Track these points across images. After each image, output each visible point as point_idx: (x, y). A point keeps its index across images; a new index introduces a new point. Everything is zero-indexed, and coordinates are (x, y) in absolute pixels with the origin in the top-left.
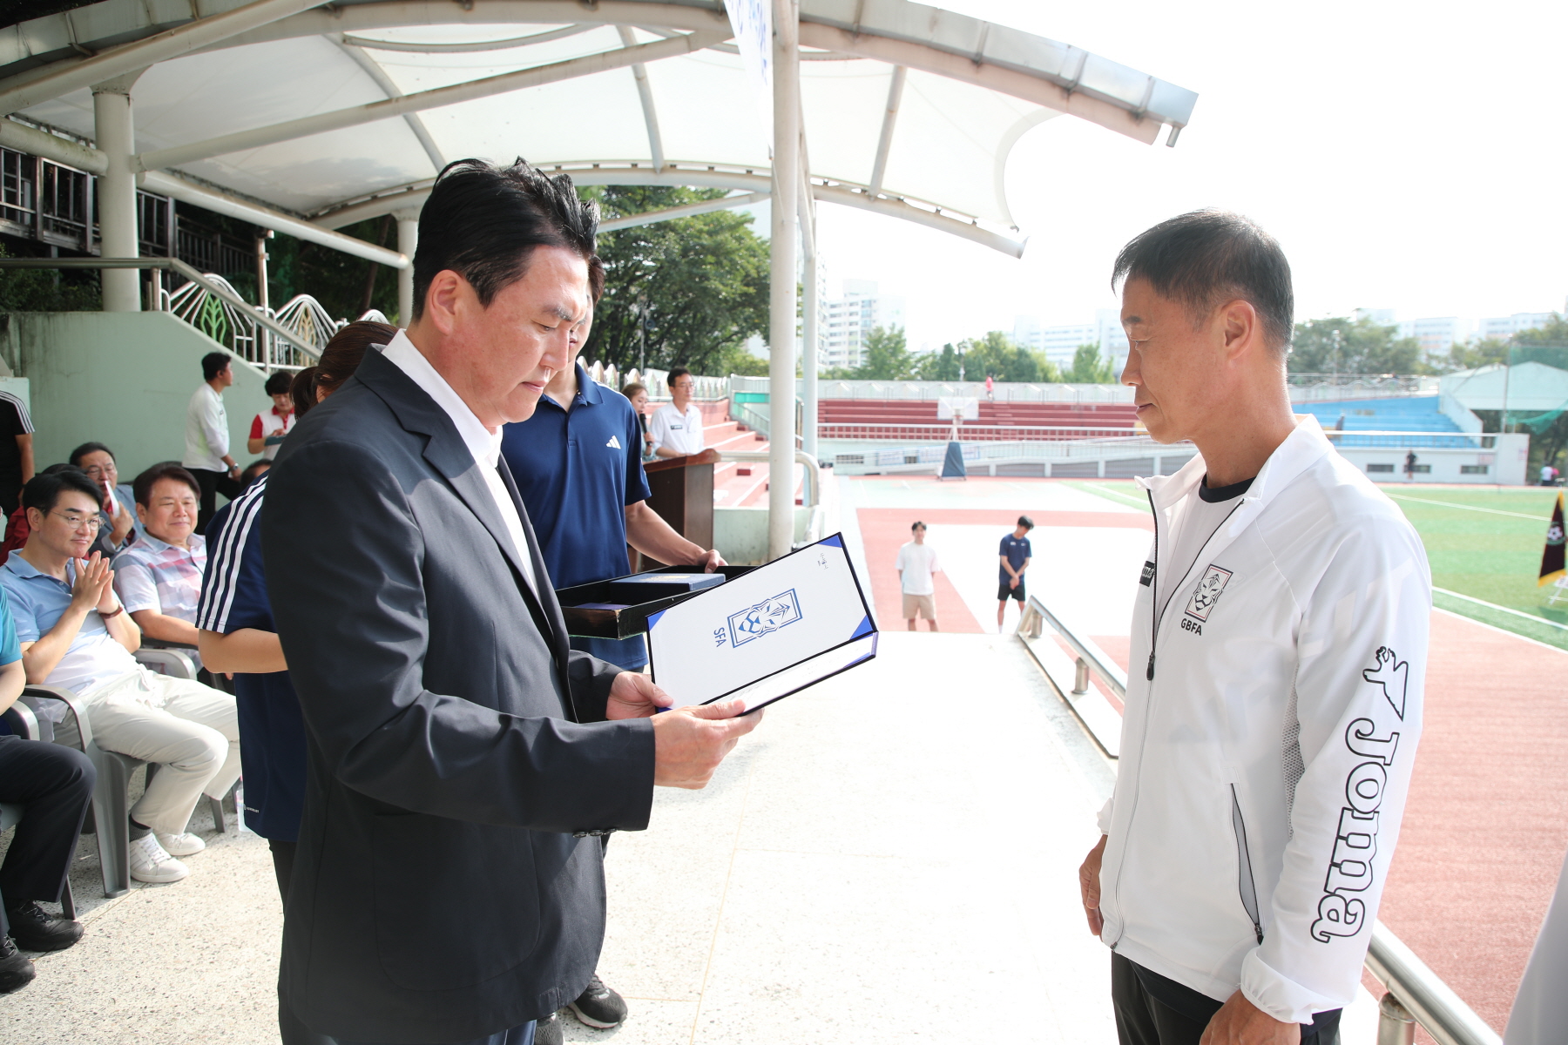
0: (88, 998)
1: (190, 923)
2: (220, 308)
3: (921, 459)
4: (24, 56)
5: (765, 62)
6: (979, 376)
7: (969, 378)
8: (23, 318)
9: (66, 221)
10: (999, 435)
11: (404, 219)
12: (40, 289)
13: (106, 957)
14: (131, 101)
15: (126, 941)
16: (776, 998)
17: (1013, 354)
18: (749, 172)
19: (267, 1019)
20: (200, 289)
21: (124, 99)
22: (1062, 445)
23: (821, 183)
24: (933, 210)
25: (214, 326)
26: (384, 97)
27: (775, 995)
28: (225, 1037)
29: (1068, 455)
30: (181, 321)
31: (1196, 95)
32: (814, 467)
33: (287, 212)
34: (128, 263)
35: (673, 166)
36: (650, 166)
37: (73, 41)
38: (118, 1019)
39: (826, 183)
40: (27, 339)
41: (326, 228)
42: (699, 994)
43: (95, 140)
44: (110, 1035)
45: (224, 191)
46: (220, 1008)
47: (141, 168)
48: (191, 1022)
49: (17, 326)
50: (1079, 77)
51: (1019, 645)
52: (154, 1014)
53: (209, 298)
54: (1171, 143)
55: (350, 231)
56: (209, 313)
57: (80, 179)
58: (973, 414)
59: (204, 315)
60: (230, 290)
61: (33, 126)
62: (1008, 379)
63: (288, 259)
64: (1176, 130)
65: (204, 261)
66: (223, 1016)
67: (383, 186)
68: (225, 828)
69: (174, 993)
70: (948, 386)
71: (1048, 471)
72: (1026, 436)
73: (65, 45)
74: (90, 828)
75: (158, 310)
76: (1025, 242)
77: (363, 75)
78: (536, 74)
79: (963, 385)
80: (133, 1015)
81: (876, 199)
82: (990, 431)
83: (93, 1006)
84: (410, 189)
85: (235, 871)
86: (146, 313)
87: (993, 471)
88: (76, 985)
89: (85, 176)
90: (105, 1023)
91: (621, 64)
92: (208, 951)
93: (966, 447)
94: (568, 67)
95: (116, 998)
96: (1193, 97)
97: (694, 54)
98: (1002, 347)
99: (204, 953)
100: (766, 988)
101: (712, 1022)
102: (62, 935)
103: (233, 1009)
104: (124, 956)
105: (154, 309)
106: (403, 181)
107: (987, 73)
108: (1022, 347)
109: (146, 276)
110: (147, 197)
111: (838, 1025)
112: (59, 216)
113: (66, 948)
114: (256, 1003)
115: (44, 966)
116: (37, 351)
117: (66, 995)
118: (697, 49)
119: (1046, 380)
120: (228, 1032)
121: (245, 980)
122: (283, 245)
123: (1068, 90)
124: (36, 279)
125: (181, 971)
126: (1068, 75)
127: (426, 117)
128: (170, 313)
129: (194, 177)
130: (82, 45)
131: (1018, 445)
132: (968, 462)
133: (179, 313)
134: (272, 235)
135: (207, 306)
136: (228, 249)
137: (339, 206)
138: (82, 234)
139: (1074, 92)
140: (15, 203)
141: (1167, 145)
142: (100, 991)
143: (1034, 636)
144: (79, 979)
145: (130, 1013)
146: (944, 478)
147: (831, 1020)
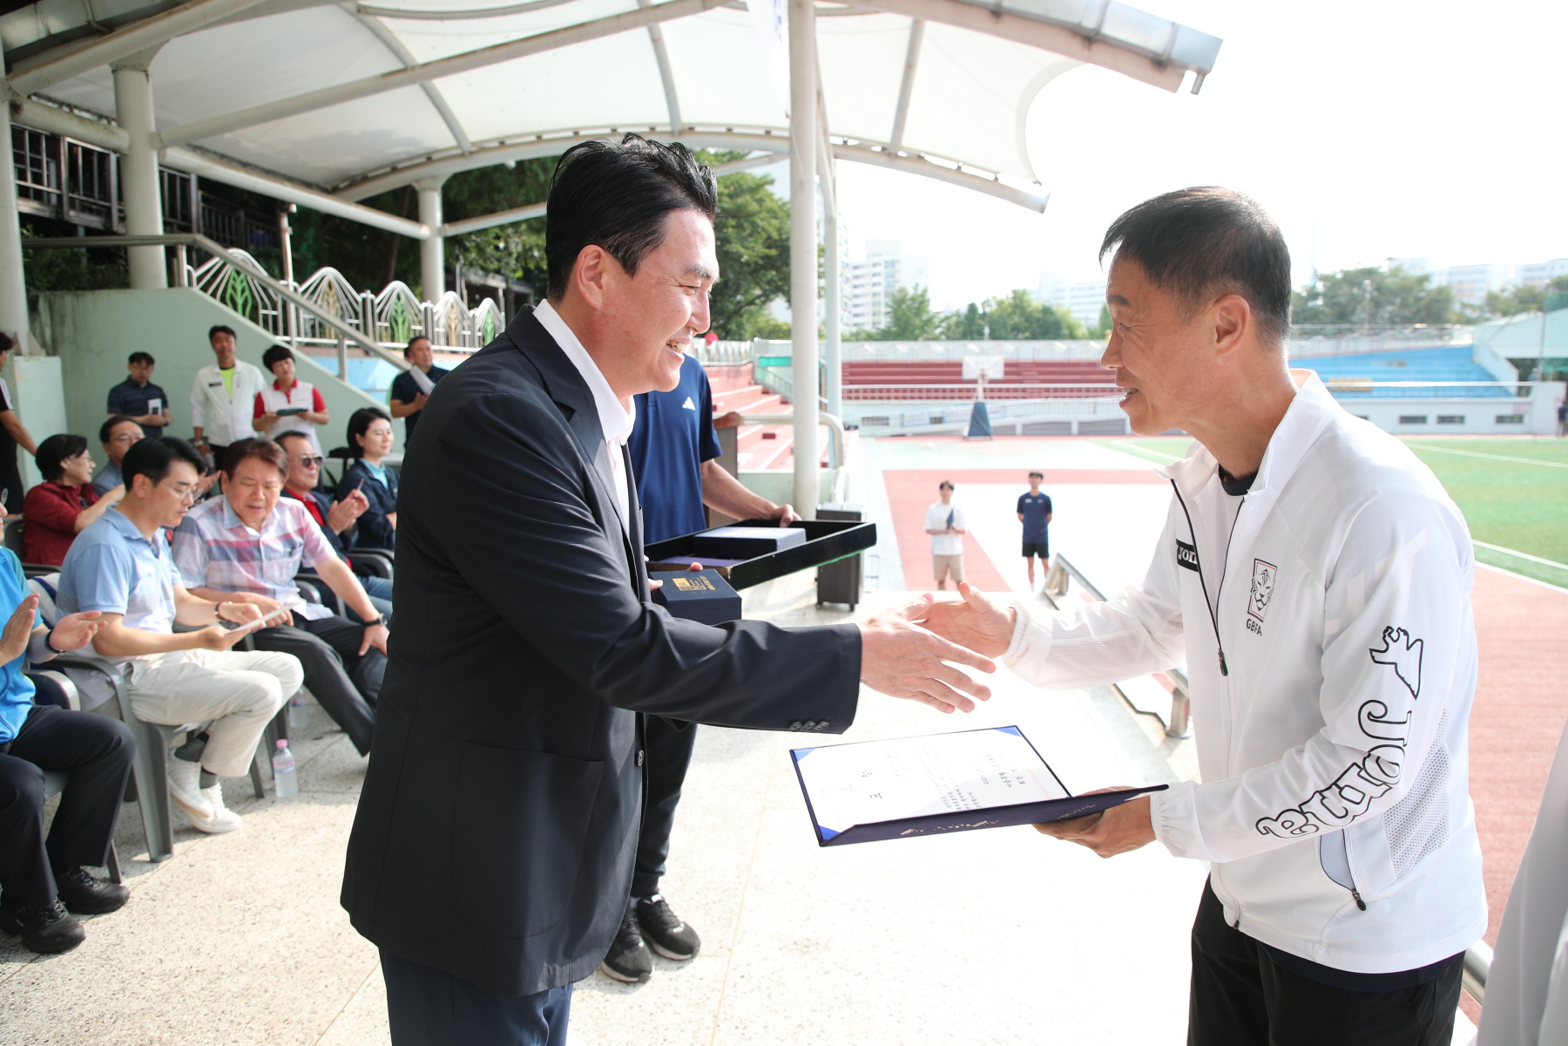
0: (136, 958)
1: (232, 886)
2: (245, 284)
3: (947, 419)
4: (43, 35)
5: (780, 19)
6: (1004, 334)
7: (994, 336)
8: (52, 298)
9: (91, 200)
10: (1025, 394)
11: (425, 189)
12: (68, 269)
13: (152, 920)
14: (150, 78)
15: (171, 903)
16: (805, 953)
17: (1037, 311)
18: (768, 132)
19: (309, 977)
20: (224, 265)
21: (142, 76)
22: (1089, 403)
23: (840, 141)
24: (955, 166)
25: (240, 301)
26: (399, 66)
27: (805, 950)
28: (268, 995)
29: (1095, 412)
30: (207, 296)
31: (1221, 41)
32: (839, 430)
33: (308, 185)
34: (152, 241)
35: (691, 129)
36: (668, 129)
37: (91, 18)
38: (165, 978)
39: (845, 142)
40: (57, 318)
41: (347, 200)
42: (729, 950)
43: (116, 118)
44: (158, 993)
45: (245, 166)
46: (263, 968)
47: (162, 144)
48: (235, 980)
49: (47, 305)
50: (1101, 25)
51: (1046, 602)
52: (200, 973)
53: (234, 274)
54: (1196, 91)
55: (372, 203)
56: (234, 289)
57: (103, 158)
58: (998, 373)
59: (230, 290)
60: (254, 266)
61: (55, 106)
62: (1034, 337)
63: (311, 233)
64: (1200, 77)
65: (228, 237)
66: (266, 975)
67: (403, 156)
68: (265, 794)
69: (218, 954)
70: (972, 346)
71: (1075, 428)
72: (1052, 394)
73: (83, 23)
74: (132, 796)
75: (183, 286)
76: (1048, 197)
77: (379, 45)
78: (551, 38)
79: (988, 344)
80: (180, 974)
81: (897, 157)
82: (1016, 390)
83: (140, 966)
84: (429, 159)
85: (275, 835)
86: (173, 290)
87: (1019, 430)
88: (124, 946)
89: (108, 155)
90: (153, 982)
91: (635, 25)
92: (250, 913)
93: (991, 406)
94: (583, 30)
95: (162, 958)
96: (1216, 44)
97: (709, 13)
98: (1026, 304)
99: (247, 914)
100: (795, 943)
101: (743, 976)
102: (108, 898)
103: (275, 969)
104: (169, 918)
105: (180, 285)
106: (423, 151)
107: (1007, 24)
108: (1047, 304)
109: (171, 253)
110: (170, 175)
111: (867, 978)
112: (85, 195)
113: (113, 911)
114: (297, 962)
115: (93, 928)
116: (68, 330)
117: (115, 956)
118: (711, 8)
119: (1072, 337)
120: (271, 990)
121: (286, 940)
122: (305, 217)
123: (1089, 39)
124: (64, 259)
125: (224, 932)
126: (1089, 23)
127: (442, 85)
128: (196, 289)
129: (215, 153)
130: (101, 23)
131: (1044, 404)
132: (994, 421)
133: (205, 289)
134: (294, 209)
135: (231, 282)
136: (251, 225)
137: (359, 178)
138: (106, 213)
139: (1096, 41)
140: (41, 183)
141: (1192, 92)
142: (148, 952)
143: (1061, 593)
144: (127, 940)
145: (177, 973)
146: (971, 438)
147: (860, 974)
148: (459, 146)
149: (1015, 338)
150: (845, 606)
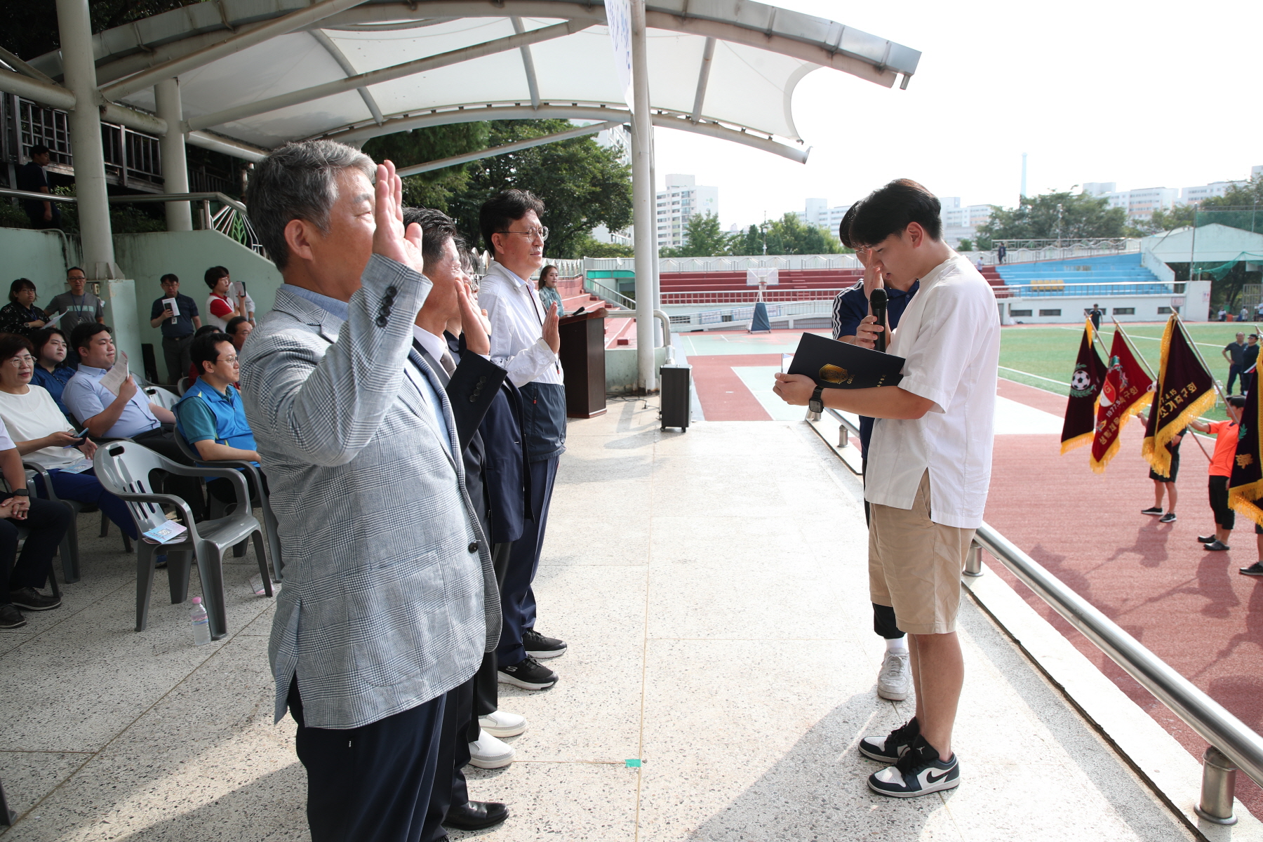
3: (735, 317)
4: (107, 54)
6: (778, 250)
7: (771, 252)
10: (795, 297)
14: (180, 85)
16: (685, 563)
17: (804, 231)
18: (603, 106)
20: (230, 211)
21: (174, 81)
23: (655, 112)
24: (739, 129)
25: (240, 238)
30: (221, 233)
31: (920, 53)
32: (666, 319)
34: (183, 197)
35: (547, 104)
36: (530, 104)
37: (139, 43)
39: (660, 113)
43: (156, 111)
47: (187, 127)
50: (839, 44)
51: (806, 425)
53: (236, 218)
54: (904, 87)
56: (236, 229)
58: (774, 281)
59: (234, 230)
62: (801, 252)
64: (907, 77)
67: (332, 127)
70: (754, 260)
72: (817, 296)
73: (134, 45)
75: (209, 228)
76: (808, 151)
77: (320, 47)
79: (766, 258)
81: (698, 123)
82: (788, 294)
84: (352, 129)
86: (202, 232)
87: (791, 325)
91: (512, 47)
93: (770, 306)
96: (916, 55)
98: (795, 226)
100: (679, 561)
105: (206, 228)
106: (346, 123)
107: (776, 42)
108: (811, 225)
110: (191, 148)
118: (574, 33)
119: (831, 251)
126: (831, 42)
128: (215, 230)
130: (146, 46)
131: (810, 304)
132: (772, 318)
133: (219, 229)
134: (252, 166)
135: (235, 223)
139: (836, 53)
140: (65, 151)
141: (901, 88)
146: (753, 332)
148: (374, 118)
149: (787, 253)
150: (678, 429)
